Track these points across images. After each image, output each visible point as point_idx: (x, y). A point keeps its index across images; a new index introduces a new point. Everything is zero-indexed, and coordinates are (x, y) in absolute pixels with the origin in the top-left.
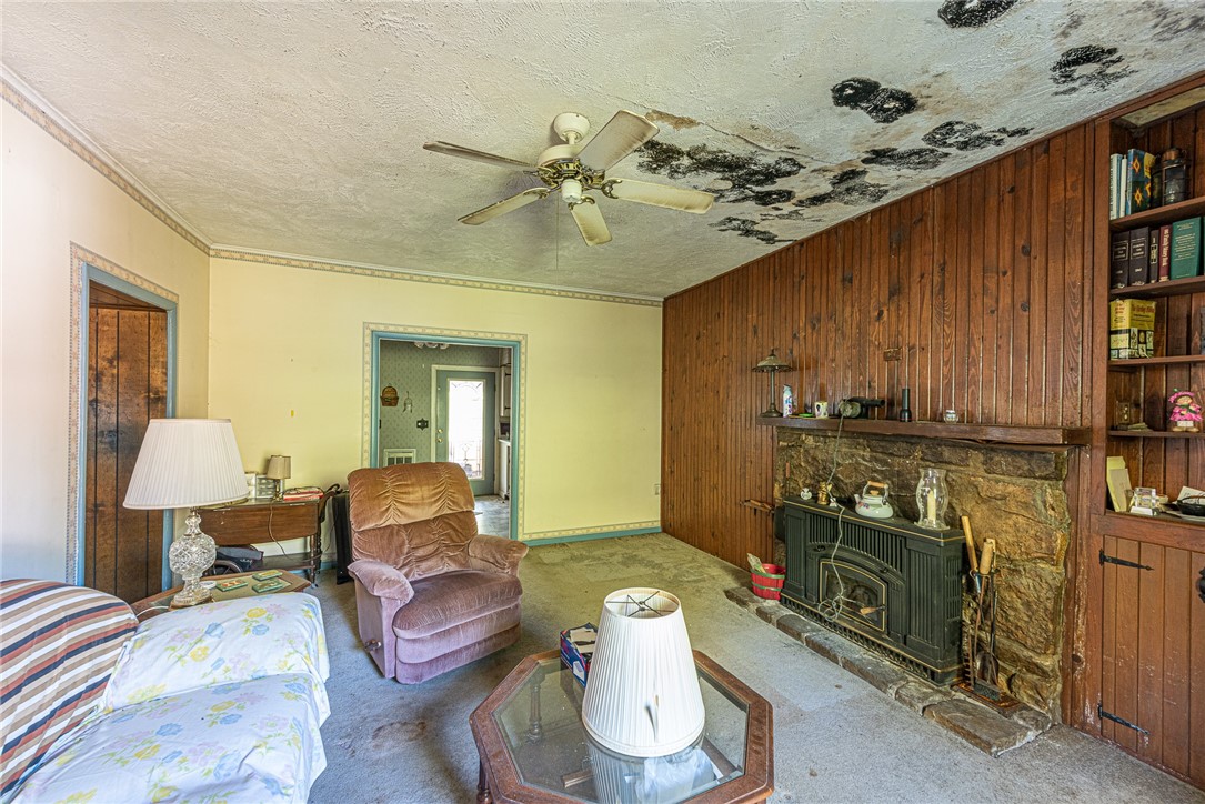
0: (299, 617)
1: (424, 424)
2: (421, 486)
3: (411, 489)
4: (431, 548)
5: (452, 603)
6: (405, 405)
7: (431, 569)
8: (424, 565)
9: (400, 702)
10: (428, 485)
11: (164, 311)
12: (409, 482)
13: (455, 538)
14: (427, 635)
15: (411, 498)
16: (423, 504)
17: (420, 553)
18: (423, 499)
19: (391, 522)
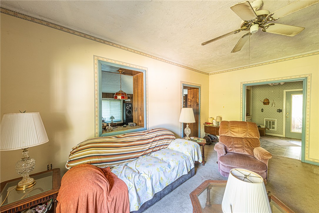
0: (191, 146)
1: (280, 111)
2: (238, 127)
3: (235, 128)
4: (240, 146)
5: (235, 161)
6: (272, 104)
7: (239, 151)
8: (237, 149)
9: (219, 178)
10: (241, 128)
11: (198, 88)
12: (235, 126)
13: (249, 145)
14: (226, 165)
15: (235, 130)
16: (239, 133)
17: (236, 146)
18: (239, 131)
19: (229, 135)
